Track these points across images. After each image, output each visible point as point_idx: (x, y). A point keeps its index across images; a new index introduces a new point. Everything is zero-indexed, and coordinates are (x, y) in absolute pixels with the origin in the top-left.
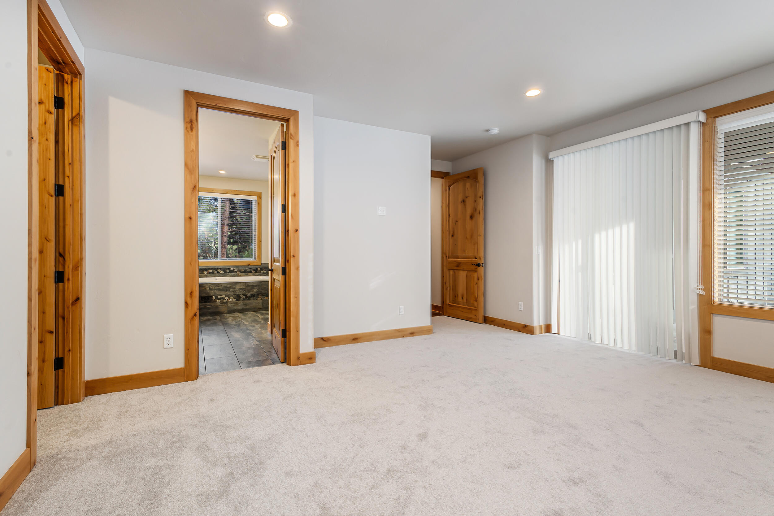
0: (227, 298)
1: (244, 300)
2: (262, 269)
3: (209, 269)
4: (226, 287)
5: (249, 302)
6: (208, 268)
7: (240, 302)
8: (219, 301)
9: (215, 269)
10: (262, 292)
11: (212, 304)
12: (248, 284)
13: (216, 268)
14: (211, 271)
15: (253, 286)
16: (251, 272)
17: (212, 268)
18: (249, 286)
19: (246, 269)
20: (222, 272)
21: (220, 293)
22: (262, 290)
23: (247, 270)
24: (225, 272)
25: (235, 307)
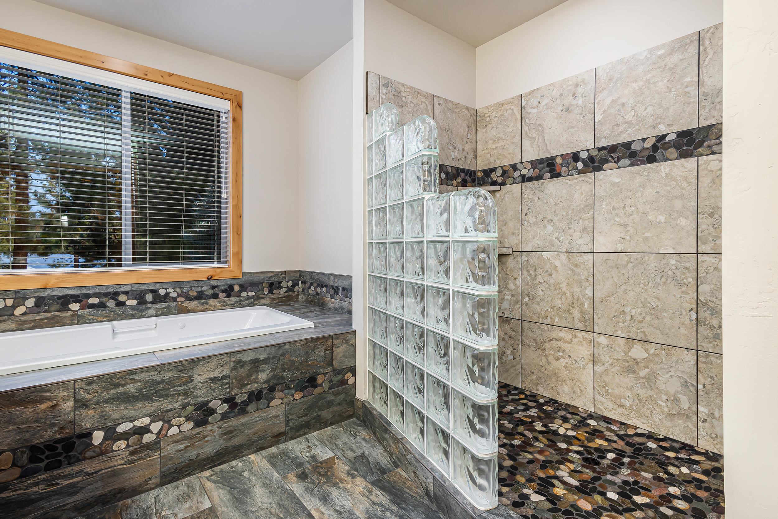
0: (156, 427)
1: (224, 416)
2: (243, 288)
3: (88, 296)
4: (154, 383)
5: (244, 419)
6: (85, 292)
7: (209, 427)
8: (122, 444)
9: (110, 293)
10: (283, 378)
11: (89, 467)
12: (239, 357)
13: (111, 290)
14: (94, 301)
15: (256, 362)
16: (215, 296)
17: (97, 291)
18: (242, 366)
19: (204, 289)
20: (132, 302)
21: (125, 412)
22: (284, 371)
23: (205, 293)
24: (141, 301)
25: (192, 454)
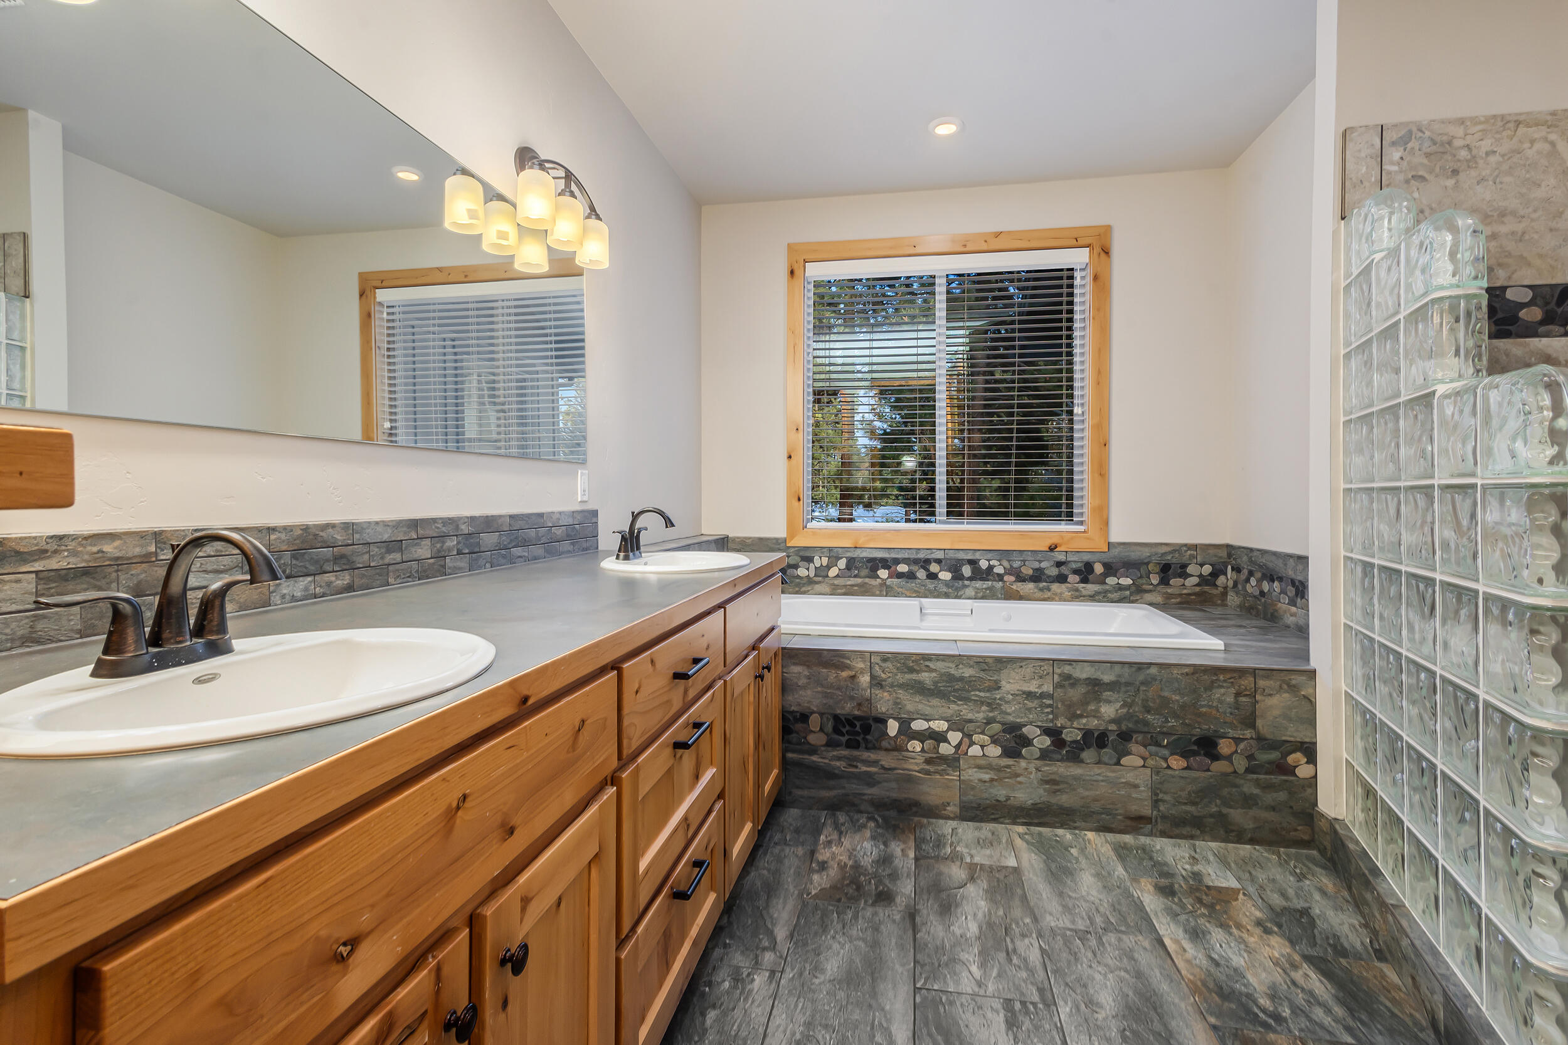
0: (955, 737)
1: (1045, 755)
2: (1110, 569)
3: (897, 561)
4: (951, 678)
5: (1075, 770)
6: (894, 555)
7: (1023, 763)
8: (915, 746)
9: (920, 559)
10: (1146, 723)
11: (887, 760)
12: (1067, 669)
13: (921, 556)
14: (903, 568)
15: (1095, 686)
16: (1062, 579)
17: (906, 556)
18: (1073, 685)
19: (1043, 565)
20: (946, 576)
21: (920, 706)
22: (1148, 712)
23: (1046, 572)
24: (958, 576)
25: (1000, 793)
